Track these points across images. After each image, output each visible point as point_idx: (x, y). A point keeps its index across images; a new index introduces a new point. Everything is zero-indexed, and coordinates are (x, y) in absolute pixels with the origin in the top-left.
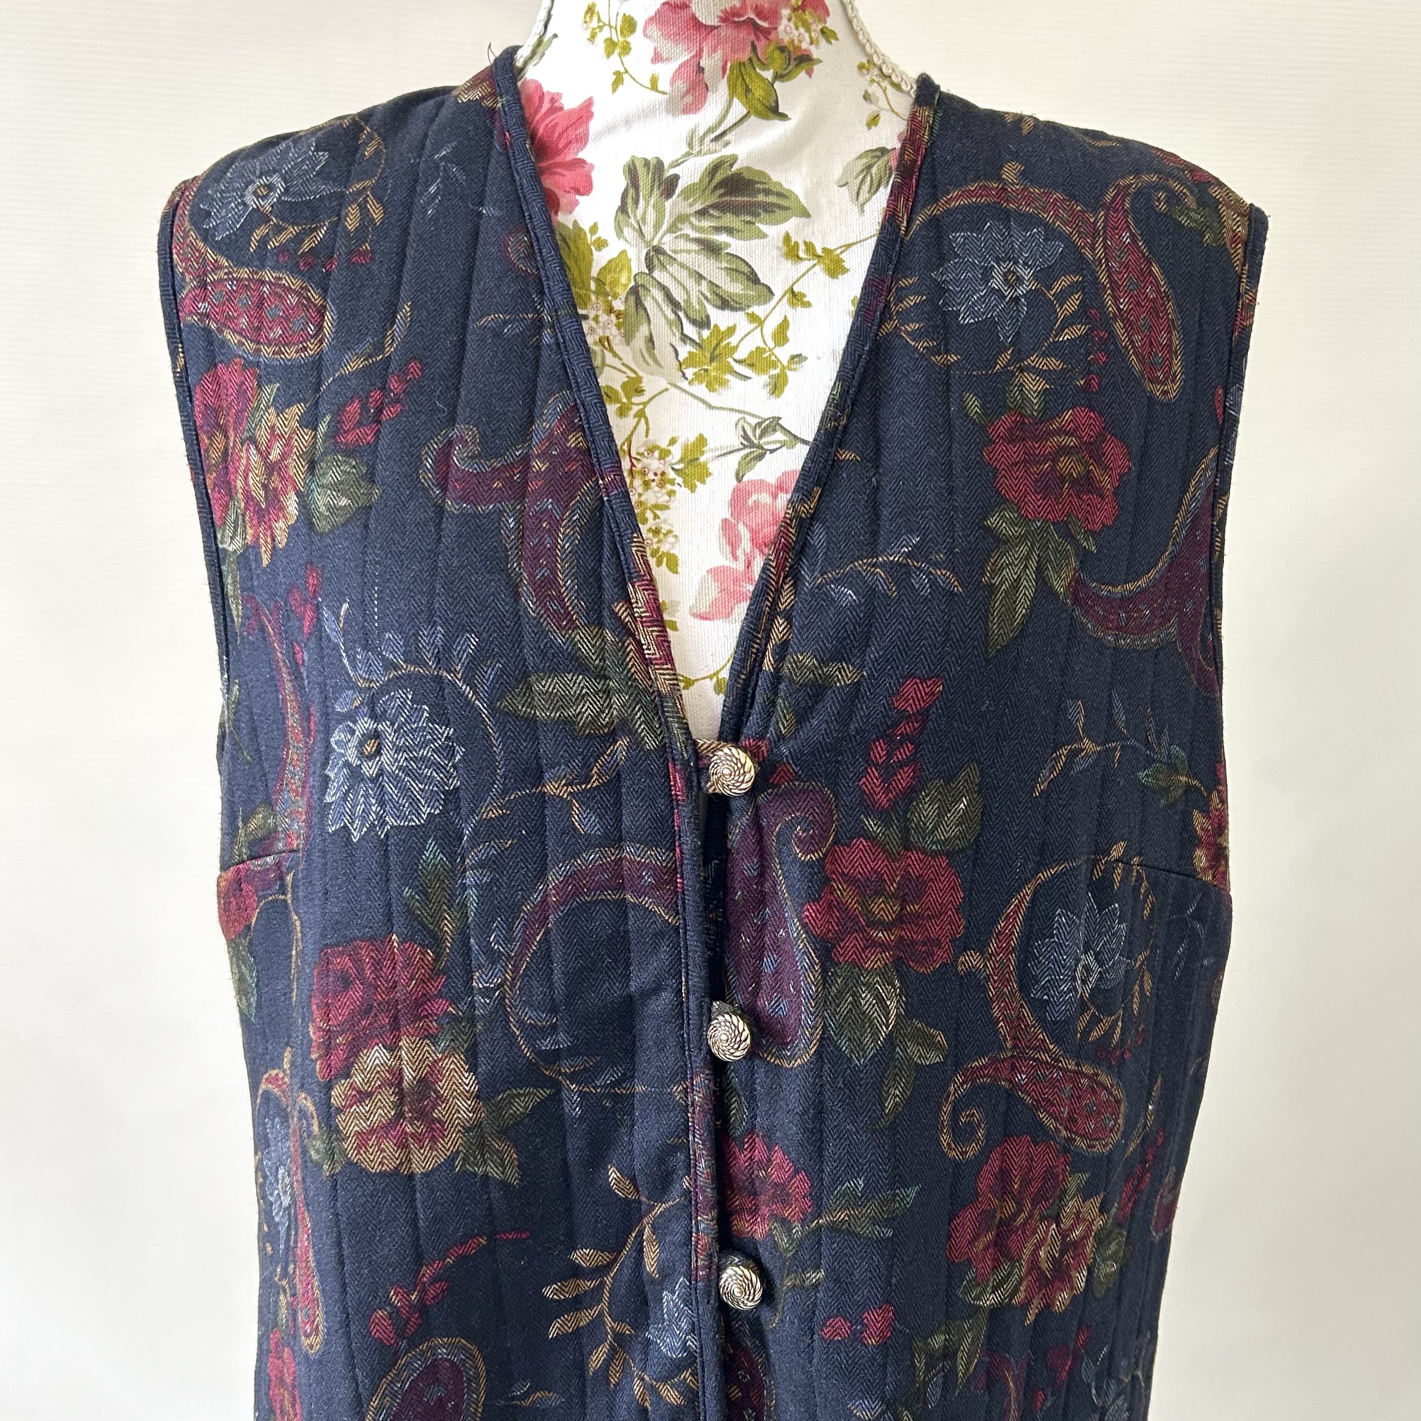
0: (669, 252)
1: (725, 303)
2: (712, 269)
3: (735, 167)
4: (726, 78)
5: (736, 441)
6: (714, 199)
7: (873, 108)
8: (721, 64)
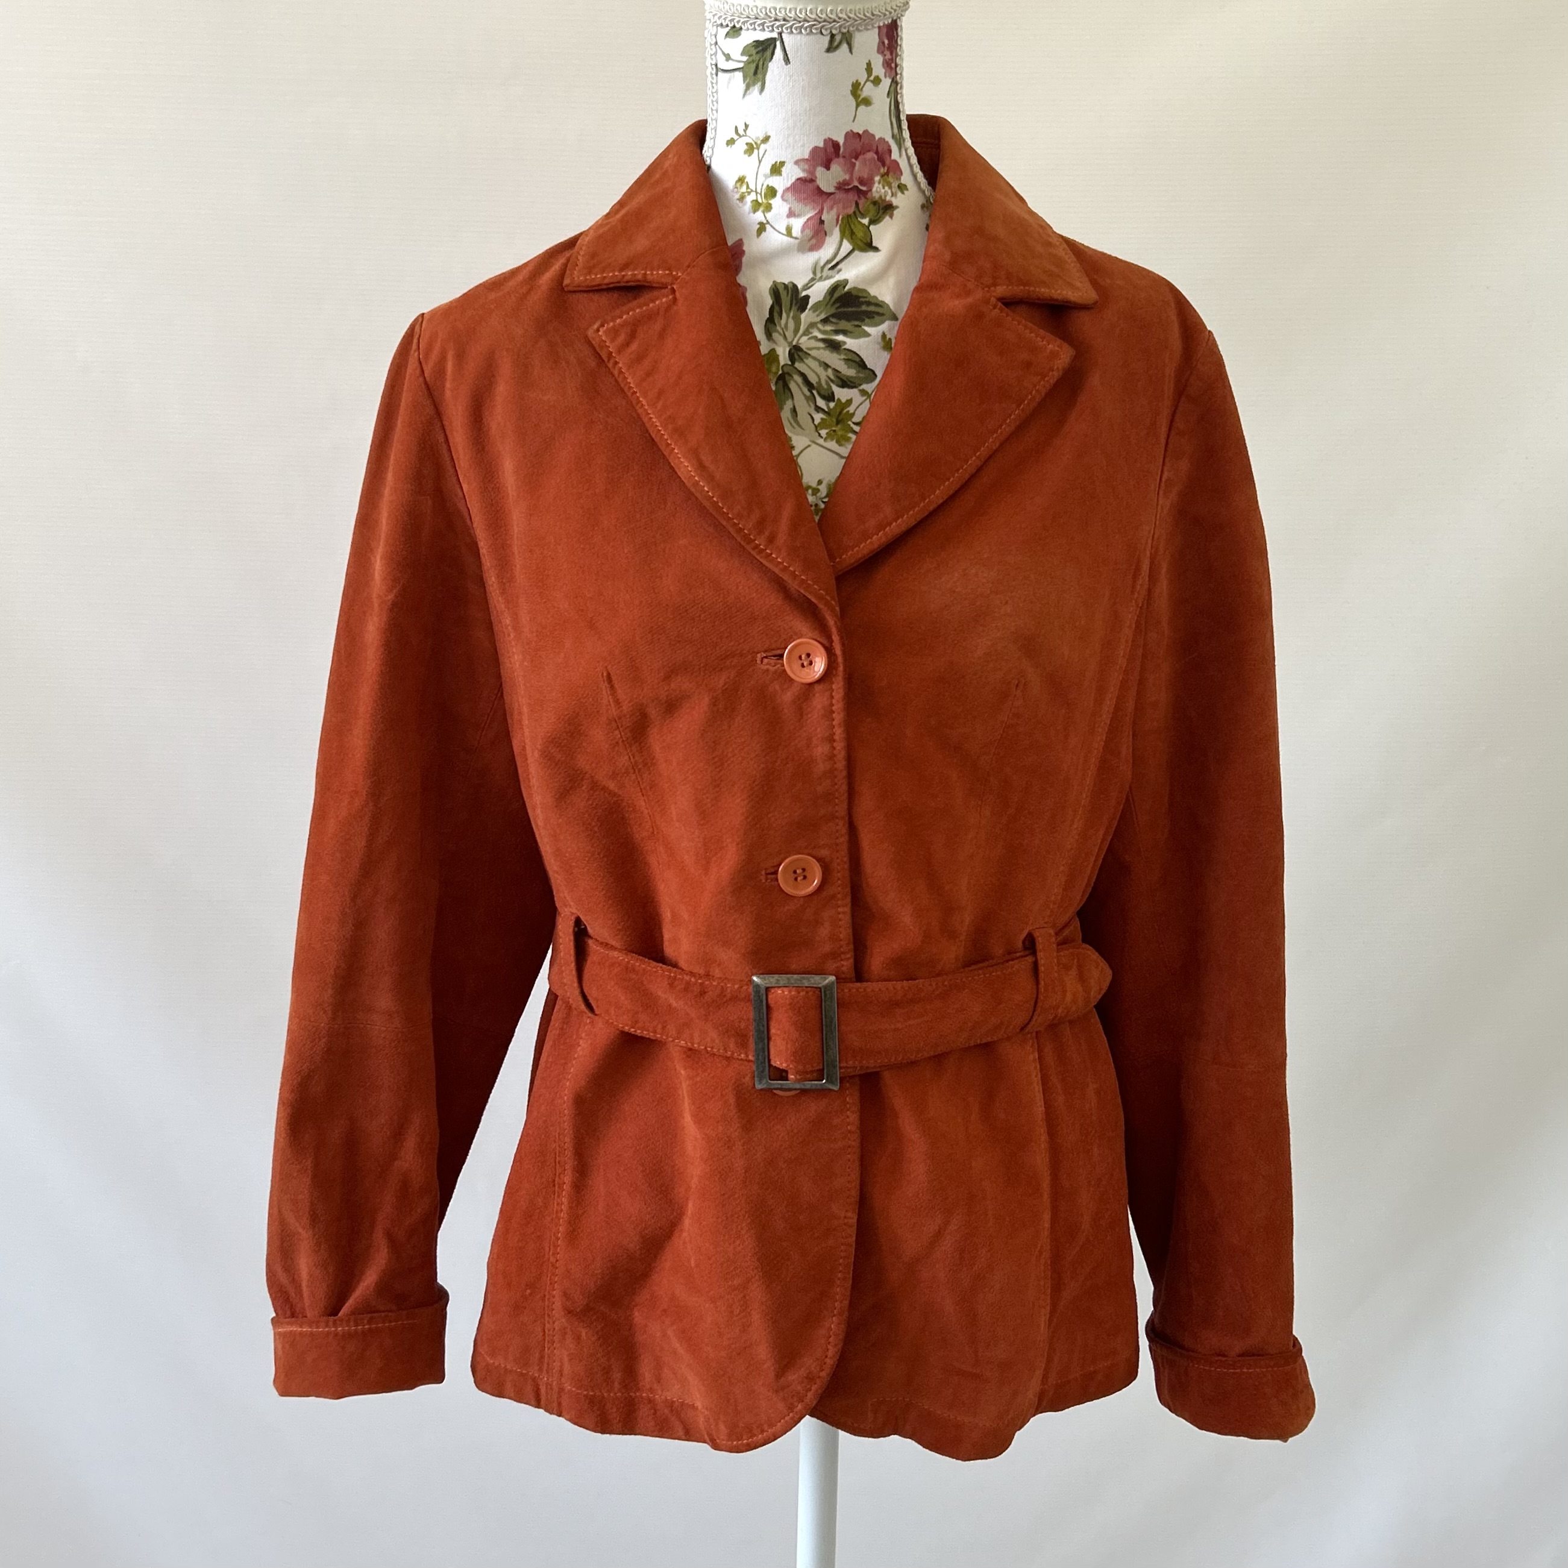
0: (805, 350)
1: (845, 383)
2: (836, 361)
3: (847, 288)
4: (838, 226)
6: (833, 311)
8: (835, 217)
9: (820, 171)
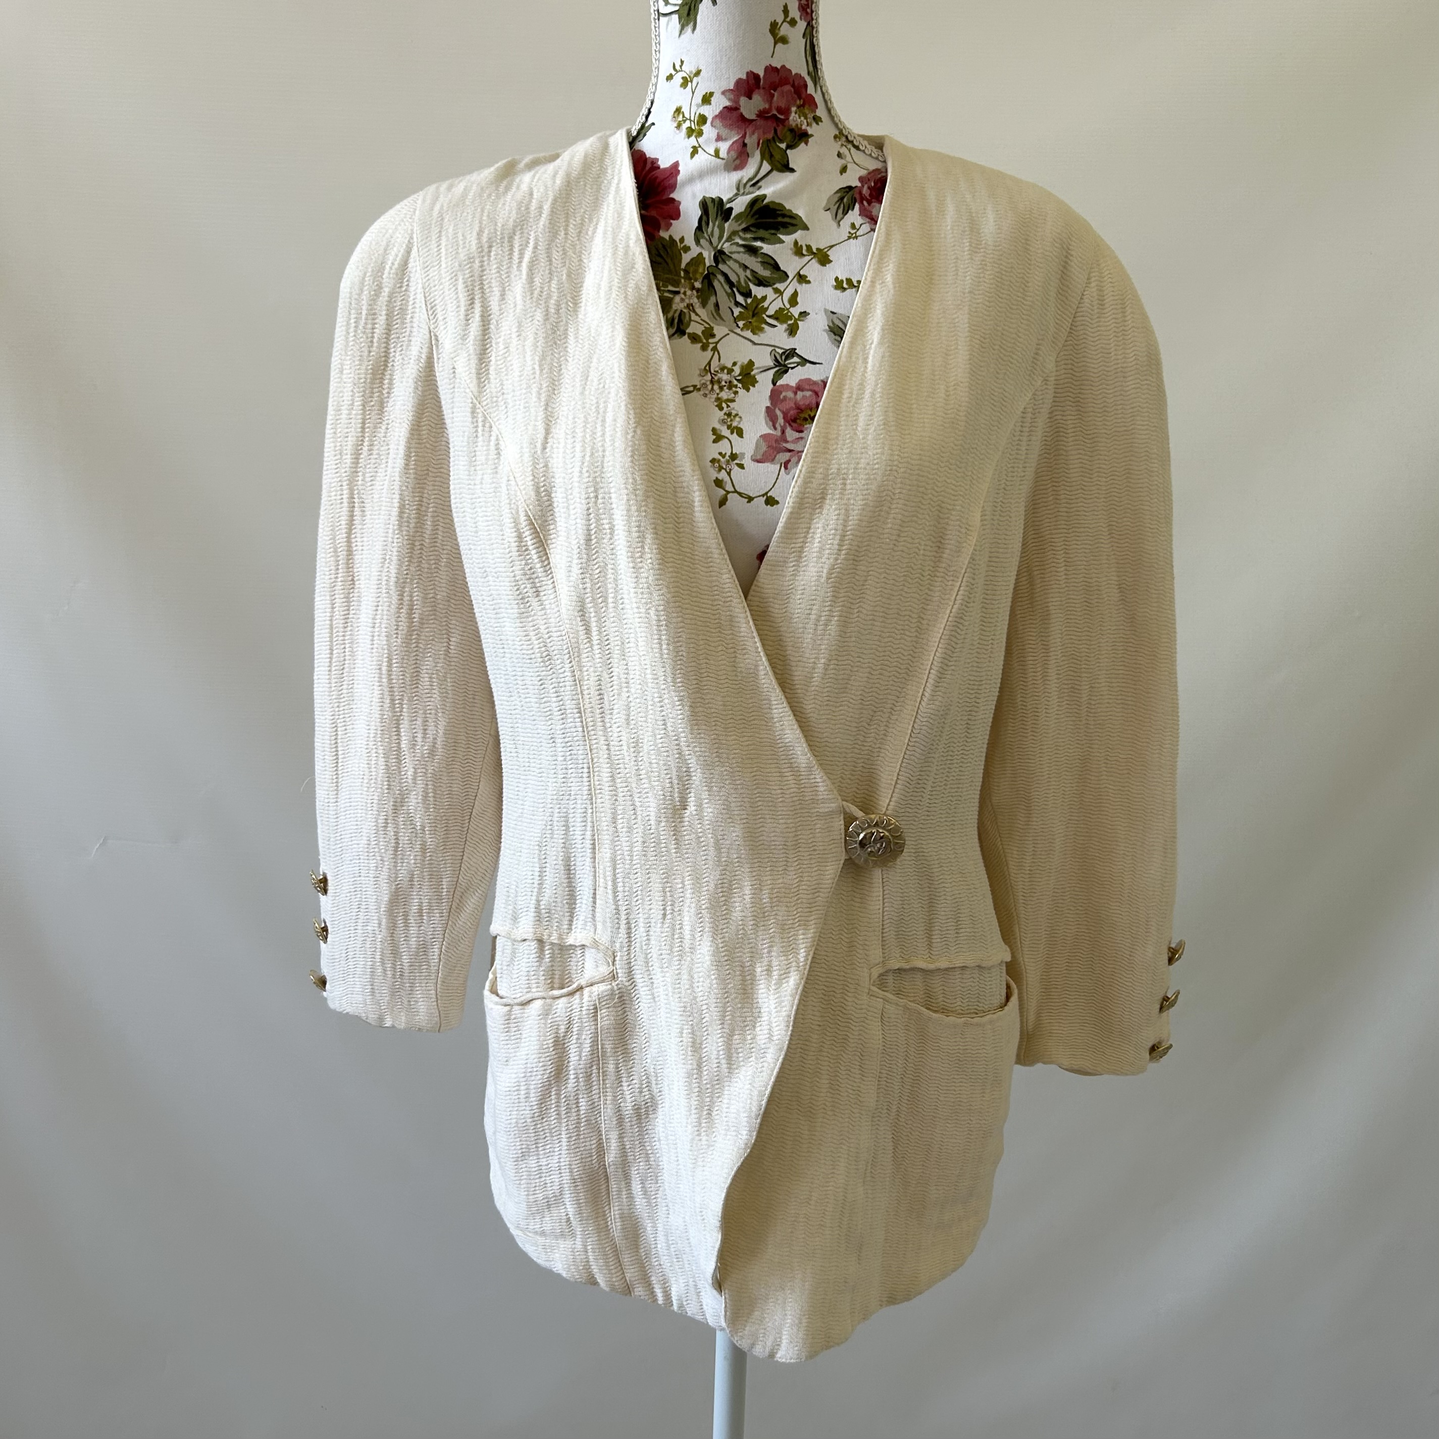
0: (727, 254)
1: (761, 282)
2: (753, 263)
3: (765, 202)
4: (759, 149)
5: (771, 363)
6: (752, 221)
7: (842, 162)
8: (756, 141)
9: (743, 100)
